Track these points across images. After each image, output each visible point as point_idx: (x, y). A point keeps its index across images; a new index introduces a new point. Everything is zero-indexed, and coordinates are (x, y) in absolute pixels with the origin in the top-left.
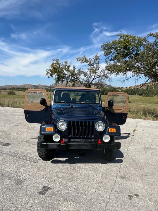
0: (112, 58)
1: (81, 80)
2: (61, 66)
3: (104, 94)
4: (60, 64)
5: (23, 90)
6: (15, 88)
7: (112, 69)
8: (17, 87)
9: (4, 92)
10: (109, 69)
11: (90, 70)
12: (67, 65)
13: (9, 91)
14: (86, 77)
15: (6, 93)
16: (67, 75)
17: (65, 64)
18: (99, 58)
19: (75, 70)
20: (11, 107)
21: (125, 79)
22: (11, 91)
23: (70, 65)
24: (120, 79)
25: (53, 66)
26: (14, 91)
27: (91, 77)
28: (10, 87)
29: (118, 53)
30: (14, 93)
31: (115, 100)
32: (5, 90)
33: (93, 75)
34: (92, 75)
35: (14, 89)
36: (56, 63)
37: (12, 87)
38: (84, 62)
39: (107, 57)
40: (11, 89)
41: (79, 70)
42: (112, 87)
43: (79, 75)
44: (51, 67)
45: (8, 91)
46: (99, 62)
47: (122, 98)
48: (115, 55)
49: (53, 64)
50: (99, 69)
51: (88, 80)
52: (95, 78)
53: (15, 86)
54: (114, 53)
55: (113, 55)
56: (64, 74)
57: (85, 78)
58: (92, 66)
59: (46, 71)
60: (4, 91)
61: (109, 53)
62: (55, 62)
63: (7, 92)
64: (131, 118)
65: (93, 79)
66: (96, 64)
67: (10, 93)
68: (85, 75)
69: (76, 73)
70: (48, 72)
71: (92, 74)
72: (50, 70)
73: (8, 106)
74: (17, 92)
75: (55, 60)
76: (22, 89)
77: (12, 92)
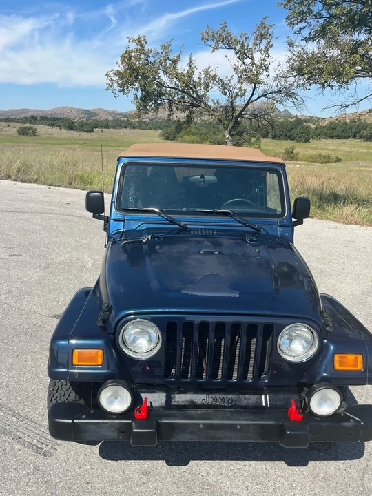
0: (310, 34)
1: (211, 104)
2: (152, 60)
3: (270, 135)
4: (147, 54)
5: (57, 123)
6: (36, 119)
7: (310, 70)
8: (41, 114)
9: (10, 128)
10: (300, 71)
11: (242, 72)
12: (170, 57)
13: (22, 125)
14: (225, 94)
15: (13, 129)
16: (169, 89)
17: (164, 54)
18: (270, 32)
19: (193, 72)
20: (15, 180)
21: (347, 104)
22: (26, 125)
23: (179, 57)
24: (333, 104)
25: (127, 57)
26: (34, 126)
27: (242, 96)
28: (22, 116)
29: (331, 17)
30: (34, 131)
31: (298, 154)
32: (11, 124)
33: (249, 88)
34: (245, 90)
35: (33, 119)
36: (137, 51)
37: (28, 115)
38: (221, 45)
39: (297, 28)
40: (25, 120)
41: (207, 73)
42: (291, 116)
43: (207, 87)
44: (120, 63)
45: (18, 125)
46: (269, 46)
47: (316, 149)
48: (321, 21)
49: (126, 52)
50: (267, 69)
51: (232, 103)
52: (255, 97)
53: (37, 111)
54: (320, 14)
55: (314, 22)
56: (161, 85)
57: (224, 100)
58: (248, 61)
59: (107, 75)
60: (8, 126)
61: (302, 16)
62: (133, 46)
63: (15, 127)
64: (356, 223)
65: (248, 103)
66: (260, 51)
67: (23, 132)
68: (225, 88)
69: (198, 80)
70: (112, 80)
71: (244, 86)
72: (118, 73)
73: (8, 178)
74: (41, 129)
75: (134, 41)
76: (54, 119)
77: (29, 129)
